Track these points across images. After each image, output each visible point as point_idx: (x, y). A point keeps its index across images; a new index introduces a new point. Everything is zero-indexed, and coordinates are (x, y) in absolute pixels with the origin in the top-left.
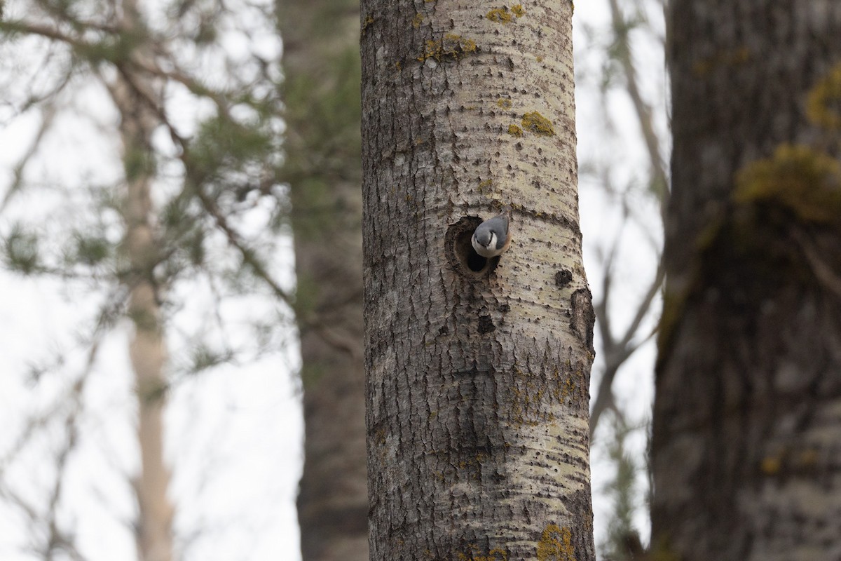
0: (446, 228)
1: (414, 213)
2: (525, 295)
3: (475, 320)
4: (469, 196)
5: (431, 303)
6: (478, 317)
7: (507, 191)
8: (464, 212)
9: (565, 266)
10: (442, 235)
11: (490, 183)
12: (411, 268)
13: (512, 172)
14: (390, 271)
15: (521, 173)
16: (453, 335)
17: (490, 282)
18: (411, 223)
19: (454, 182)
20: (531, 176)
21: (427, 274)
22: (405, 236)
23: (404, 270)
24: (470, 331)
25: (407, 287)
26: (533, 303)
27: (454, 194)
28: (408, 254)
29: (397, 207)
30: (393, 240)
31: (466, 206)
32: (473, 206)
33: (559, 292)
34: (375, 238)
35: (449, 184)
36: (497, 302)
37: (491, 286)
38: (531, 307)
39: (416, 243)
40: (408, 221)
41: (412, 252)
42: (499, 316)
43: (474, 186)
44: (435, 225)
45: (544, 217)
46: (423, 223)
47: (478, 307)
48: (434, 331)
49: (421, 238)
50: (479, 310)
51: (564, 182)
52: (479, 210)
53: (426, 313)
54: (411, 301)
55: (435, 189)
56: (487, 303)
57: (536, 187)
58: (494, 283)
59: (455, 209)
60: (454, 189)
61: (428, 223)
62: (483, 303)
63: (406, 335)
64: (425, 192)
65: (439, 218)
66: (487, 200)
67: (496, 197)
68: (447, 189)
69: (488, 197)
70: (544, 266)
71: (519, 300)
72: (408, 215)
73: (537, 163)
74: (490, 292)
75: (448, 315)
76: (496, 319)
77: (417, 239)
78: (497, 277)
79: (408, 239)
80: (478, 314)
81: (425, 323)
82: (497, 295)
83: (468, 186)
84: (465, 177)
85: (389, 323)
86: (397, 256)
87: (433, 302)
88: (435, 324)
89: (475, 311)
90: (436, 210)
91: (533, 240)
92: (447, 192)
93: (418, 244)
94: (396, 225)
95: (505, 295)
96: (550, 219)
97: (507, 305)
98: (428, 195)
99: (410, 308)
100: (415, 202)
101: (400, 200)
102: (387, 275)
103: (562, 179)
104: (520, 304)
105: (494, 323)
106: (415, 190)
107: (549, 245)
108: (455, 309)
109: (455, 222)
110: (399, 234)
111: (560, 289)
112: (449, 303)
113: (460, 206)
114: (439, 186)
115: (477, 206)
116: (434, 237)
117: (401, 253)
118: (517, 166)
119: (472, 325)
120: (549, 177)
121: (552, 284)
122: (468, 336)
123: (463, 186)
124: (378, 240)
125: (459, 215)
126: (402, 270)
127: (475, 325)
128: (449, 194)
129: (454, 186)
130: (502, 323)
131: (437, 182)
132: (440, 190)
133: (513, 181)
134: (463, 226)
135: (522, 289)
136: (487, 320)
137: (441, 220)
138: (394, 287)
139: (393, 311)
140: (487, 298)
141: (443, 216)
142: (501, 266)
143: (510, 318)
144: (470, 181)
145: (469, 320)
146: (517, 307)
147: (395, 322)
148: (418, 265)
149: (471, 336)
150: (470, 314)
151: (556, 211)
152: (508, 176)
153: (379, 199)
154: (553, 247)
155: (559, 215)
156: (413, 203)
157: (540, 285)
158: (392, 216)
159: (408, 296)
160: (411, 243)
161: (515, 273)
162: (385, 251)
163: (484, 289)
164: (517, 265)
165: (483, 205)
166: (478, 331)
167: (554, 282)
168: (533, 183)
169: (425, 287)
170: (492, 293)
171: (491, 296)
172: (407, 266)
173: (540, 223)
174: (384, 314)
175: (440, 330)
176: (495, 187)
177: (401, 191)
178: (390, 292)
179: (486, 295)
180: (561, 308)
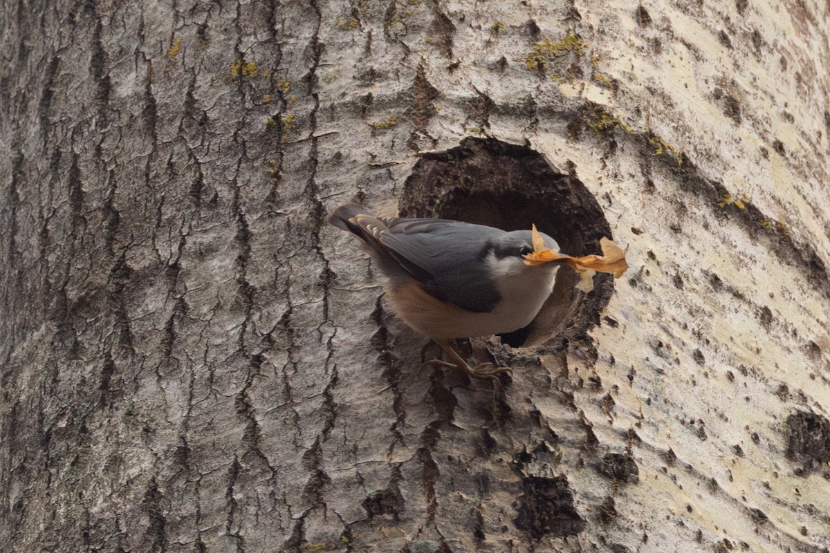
0: (406, 164)
1: (265, 119)
2: (688, 449)
3: (505, 487)
4: (494, 78)
5: (332, 411)
6: (516, 479)
7: (632, 86)
8: (473, 125)
9: (817, 404)
10: (390, 185)
11: (574, 45)
12: (248, 297)
13: (652, 33)
14: (149, 315)
15: (681, 47)
16: (419, 523)
17: (571, 367)
18: (251, 153)
19: (435, 23)
20: (710, 70)
21: (320, 317)
22: (225, 194)
23: (218, 307)
24: (487, 518)
25: (227, 362)
26: (713, 485)
27: (435, 61)
28: (236, 253)
29: (191, 101)
30: (168, 212)
31: (482, 107)
32: (507, 111)
33: (798, 482)
34: (79, 219)
35: (416, 29)
36: (592, 439)
37: (575, 382)
38: (706, 494)
39: (272, 215)
40: (239, 147)
41: (255, 246)
42: (600, 489)
43: (513, 49)
44: (359, 155)
45: (750, 218)
46: (305, 151)
47: (518, 446)
48: (342, 504)
49: (296, 198)
50: (524, 458)
51: (809, 140)
52: (534, 127)
53: (309, 444)
54: (244, 408)
55: (361, 39)
56: (554, 439)
57: (727, 113)
58: (586, 374)
59: (441, 108)
60: (438, 45)
61: (327, 150)
62: (537, 436)
63: (220, 520)
64: (317, 50)
65: (375, 131)
66: (562, 99)
67: (596, 95)
68: (411, 45)
69: (569, 90)
70: (749, 380)
71: (670, 457)
72: (242, 125)
73: (731, 37)
74: (567, 401)
75: (403, 455)
76: (586, 496)
77: (280, 203)
78: (595, 356)
79: (236, 207)
80: (517, 469)
81: (305, 479)
82: (593, 416)
83: (488, 43)
84: (478, 16)
85: (141, 489)
86: (184, 264)
87: (343, 407)
88: (348, 484)
89: (507, 458)
90: (364, 107)
91: (715, 281)
92: (407, 51)
93: (280, 221)
94: (182, 162)
95: (623, 424)
96: (769, 234)
97: (630, 460)
98: (331, 56)
99: (240, 430)
100: (273, 82)
101: (203, 81)
102: (135, 329)
103: (805, 128)
104: (671, 471)
105: (581, 509)
106: (274, 40)
107: (766, 316)
108: (430, 436)
109: (443, 147)
110: (198, 188)
111: (799, 473)
112: (410, 417)
113: (462, 103)
114: (377, 30)
115: (528, 112)
116: (355, 191)
117: (204, 253)
118: (665, 19)
119: (496, 501)
120: (768, 102)
121: (772, 448)
122: (479, 536)
123: (468, 42)
124: (98, 224)
125: (457, 128)
126: (205, 309)
127: (502, 503)
128: (415, 60)
129: (436, 38)
130: (607, 514)
131: (371, 19)
132: (380, 43)
133: (655, 64)
134: (471, 169)
135: (677, 425)
136: (552, 493)
137: (387, 138)
138: (169, 364)
139: (159, 447)
140: (555, 422)
141: (391, 126)
142: (612, 323)
143: (636, 508)
144: (496, 30)
145: (484, 484)
146: (661, 476)
147: (170, 482)
148: (280, 288)
149: (490, 539)
150: (488, 465)
151: (789, 222)
152: (638, 42)
153: (106, 89)
154: (777, 330)
155: (796, 233)
156: (264, 84)
157: (737, 436)
158: (168, 132)
159: (233, 391)
160: (251, 219)
161: (658, 362)
162: (129, 254)
163: (545, 389)
164: (664, 338)
165: (549, 112)
166: (517, 523)
167: (780, 443)
168: (717, 95)
169: (308, 359)
170: (574, 408)
171: (570, 415)
172: (232, 294)
173: (736, 233)
174: (116, 461)
175: (367, 503)
176: (593, 63)
177: (213, 50)
178: (150, 385)
179: (550, 410)
180: (801, 538)
